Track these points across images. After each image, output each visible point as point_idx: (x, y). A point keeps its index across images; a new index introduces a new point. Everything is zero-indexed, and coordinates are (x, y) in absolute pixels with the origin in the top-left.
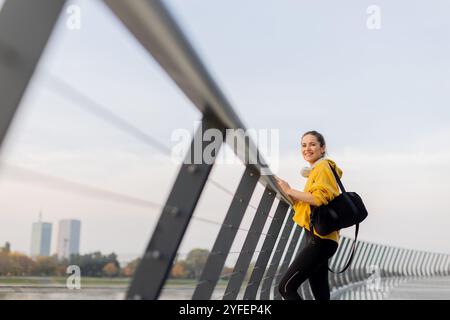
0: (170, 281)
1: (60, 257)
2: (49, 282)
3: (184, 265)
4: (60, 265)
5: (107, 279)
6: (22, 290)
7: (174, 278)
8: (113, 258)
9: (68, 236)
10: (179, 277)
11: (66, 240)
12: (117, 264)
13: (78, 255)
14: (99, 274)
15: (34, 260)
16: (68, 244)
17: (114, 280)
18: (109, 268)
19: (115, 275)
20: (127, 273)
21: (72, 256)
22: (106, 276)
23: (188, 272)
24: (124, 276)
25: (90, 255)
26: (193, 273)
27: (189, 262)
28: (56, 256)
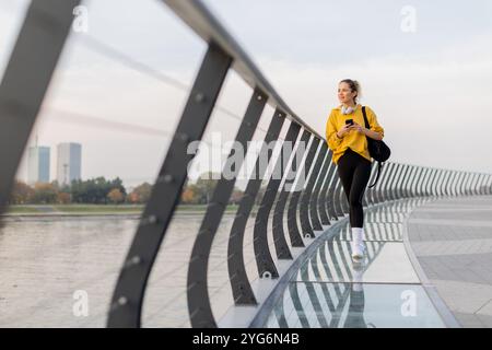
0: (180, 206)
1: (60, 183)
2: (51, 210)
3: (195, 190)
4: (60, 192)
5: (113, 206)
6: (22, 218)
7: (184, 203)
8: (117, 184)
9: (67, 161)
10: (189, 203)
11: (65, 166)
12: (123, 190)
13: (80, 181)
14: (103, 200)
15: (33, 187)
16: (68, 168)
17: (120, 206)
18: (114, 193)
19: (121, 202)
20: (134, 199)
21: (74, 182)
22: (112, 202)
23: (199, 197)
24: (131, 202)
25: (93, 181)
26: (205, 197)
27: (199, 187)
28: (56, 182)
